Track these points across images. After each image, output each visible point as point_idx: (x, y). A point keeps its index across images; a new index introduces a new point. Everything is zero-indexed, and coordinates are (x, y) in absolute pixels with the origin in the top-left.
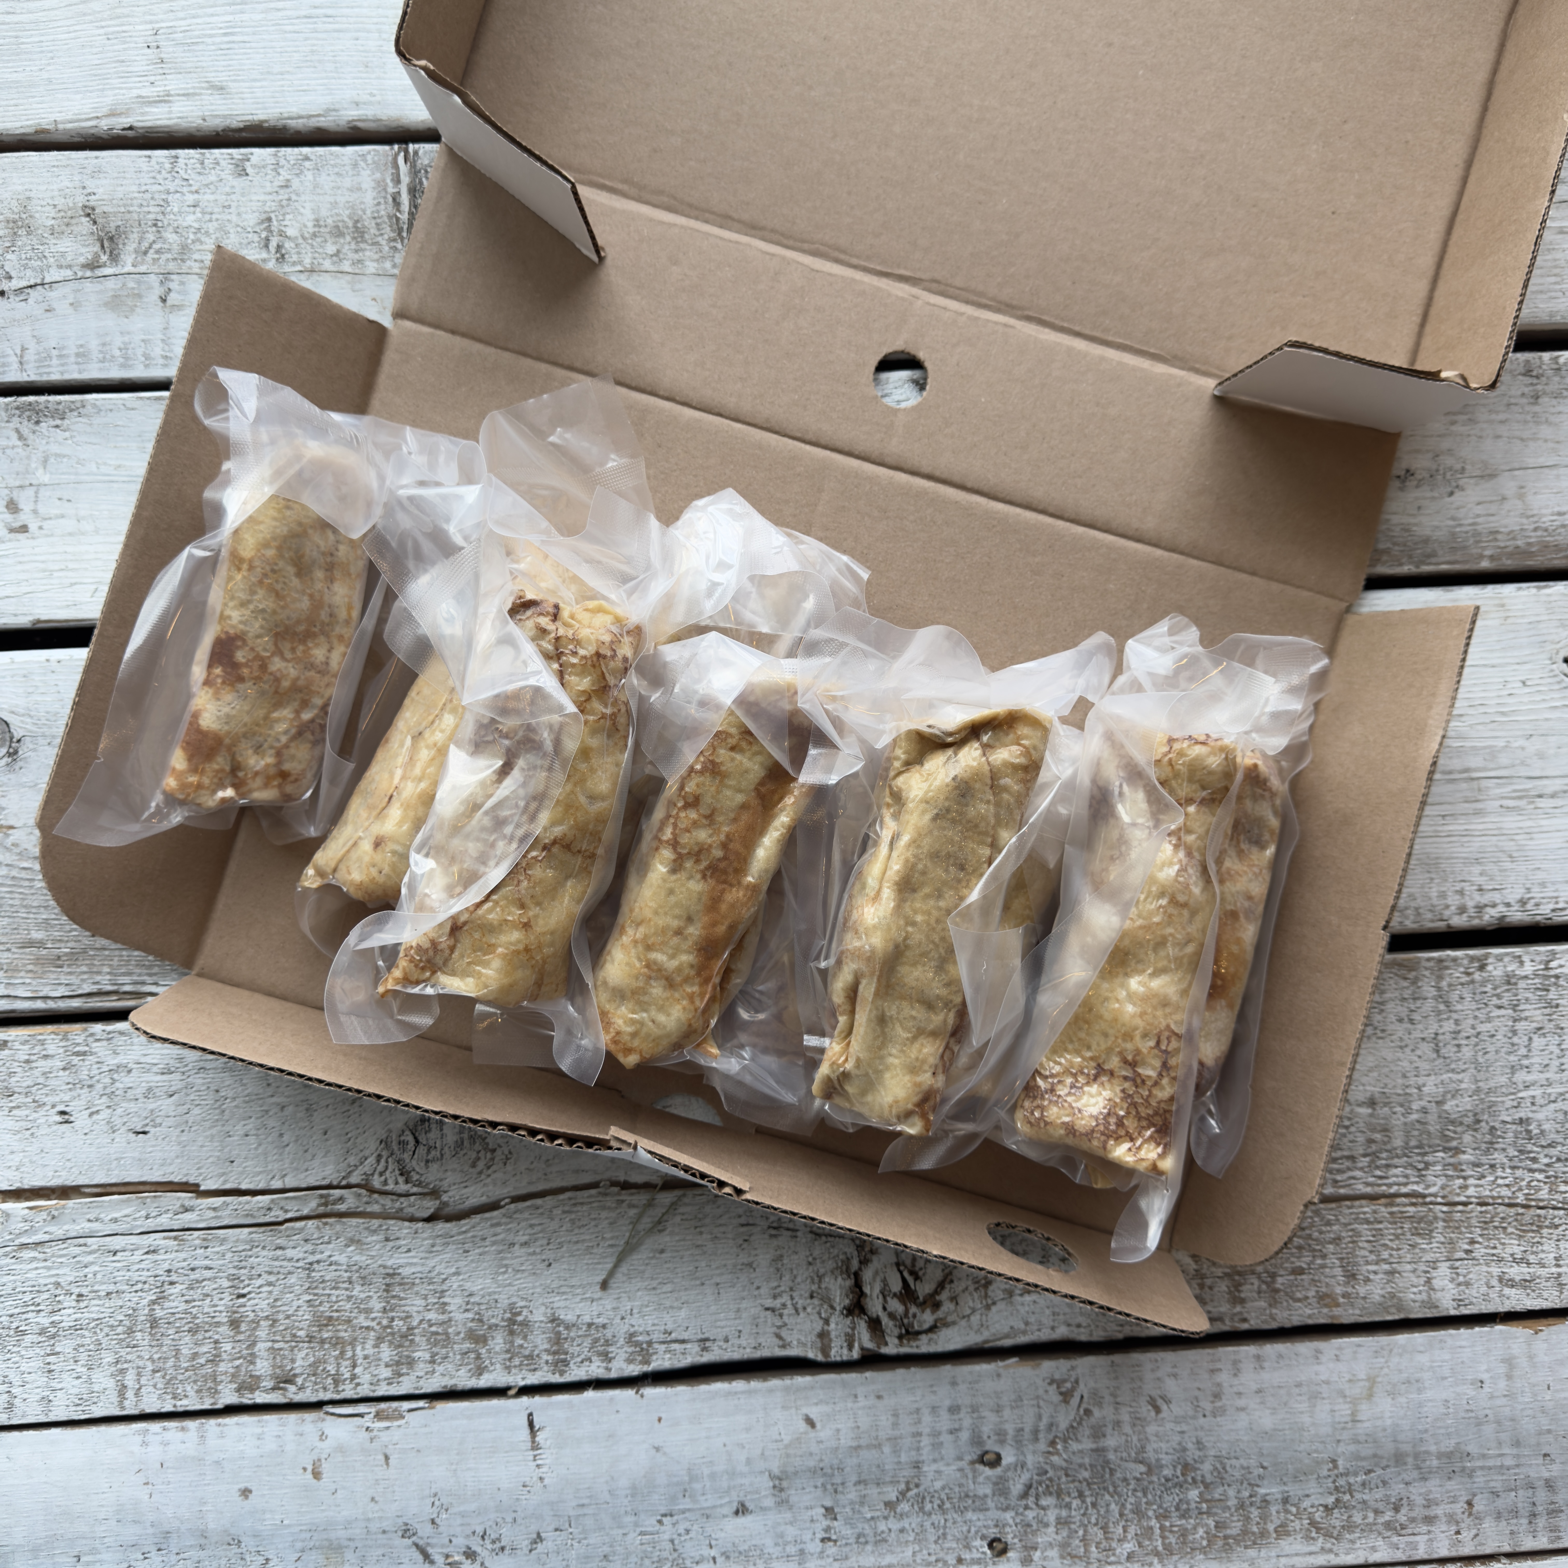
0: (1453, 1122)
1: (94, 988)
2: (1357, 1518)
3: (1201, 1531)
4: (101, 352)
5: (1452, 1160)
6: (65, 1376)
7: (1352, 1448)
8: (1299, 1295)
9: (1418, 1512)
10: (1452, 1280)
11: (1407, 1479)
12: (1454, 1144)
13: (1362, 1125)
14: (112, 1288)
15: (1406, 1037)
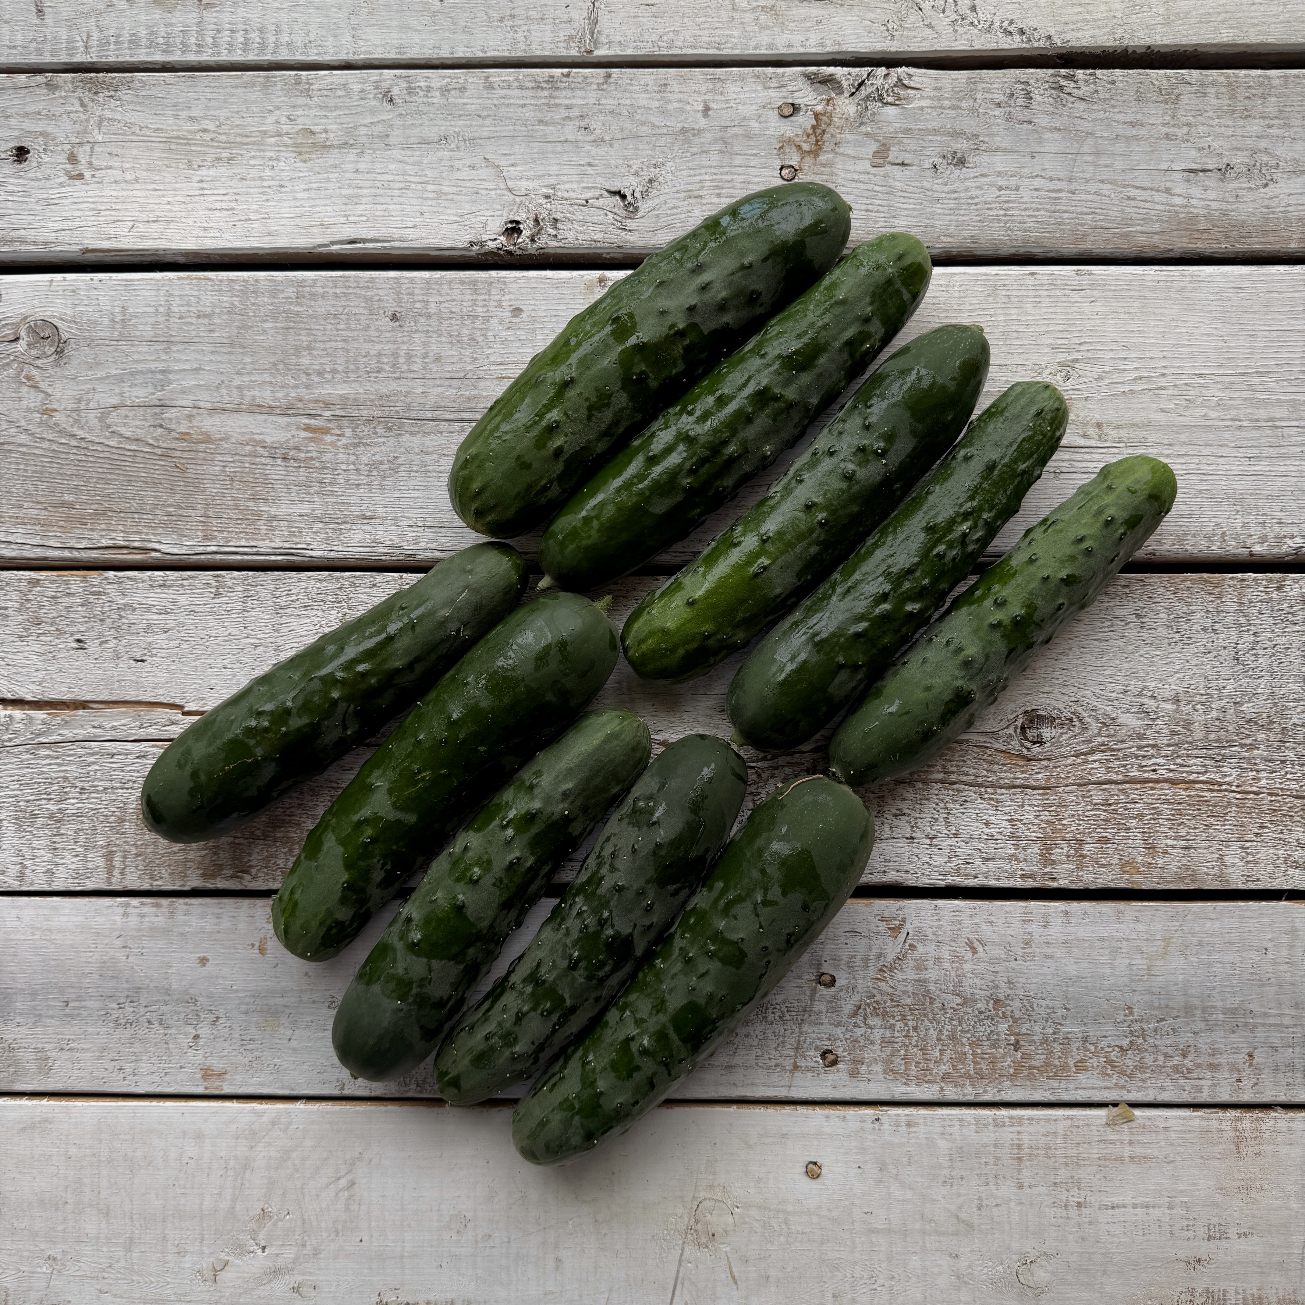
0: (1248, 722)
1: (110, 543)
2: (1149, 1060)
3: (1009, 1061)
4: (148, 40)
5: (1246, 755)
6: (66, 853)
7: (1147, 998)
8: (1103, 861)
9: (1204, 1059)
10: (1242, 859)
11: (1196, 1029)
12: (1249, 740)
13: (1166, 718)
14: (108, 784)
15: (1208, 646)
